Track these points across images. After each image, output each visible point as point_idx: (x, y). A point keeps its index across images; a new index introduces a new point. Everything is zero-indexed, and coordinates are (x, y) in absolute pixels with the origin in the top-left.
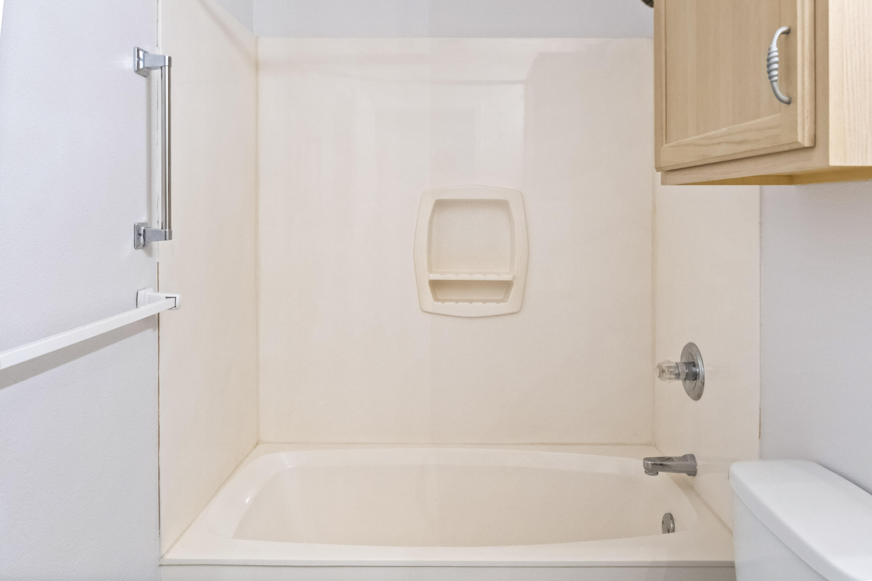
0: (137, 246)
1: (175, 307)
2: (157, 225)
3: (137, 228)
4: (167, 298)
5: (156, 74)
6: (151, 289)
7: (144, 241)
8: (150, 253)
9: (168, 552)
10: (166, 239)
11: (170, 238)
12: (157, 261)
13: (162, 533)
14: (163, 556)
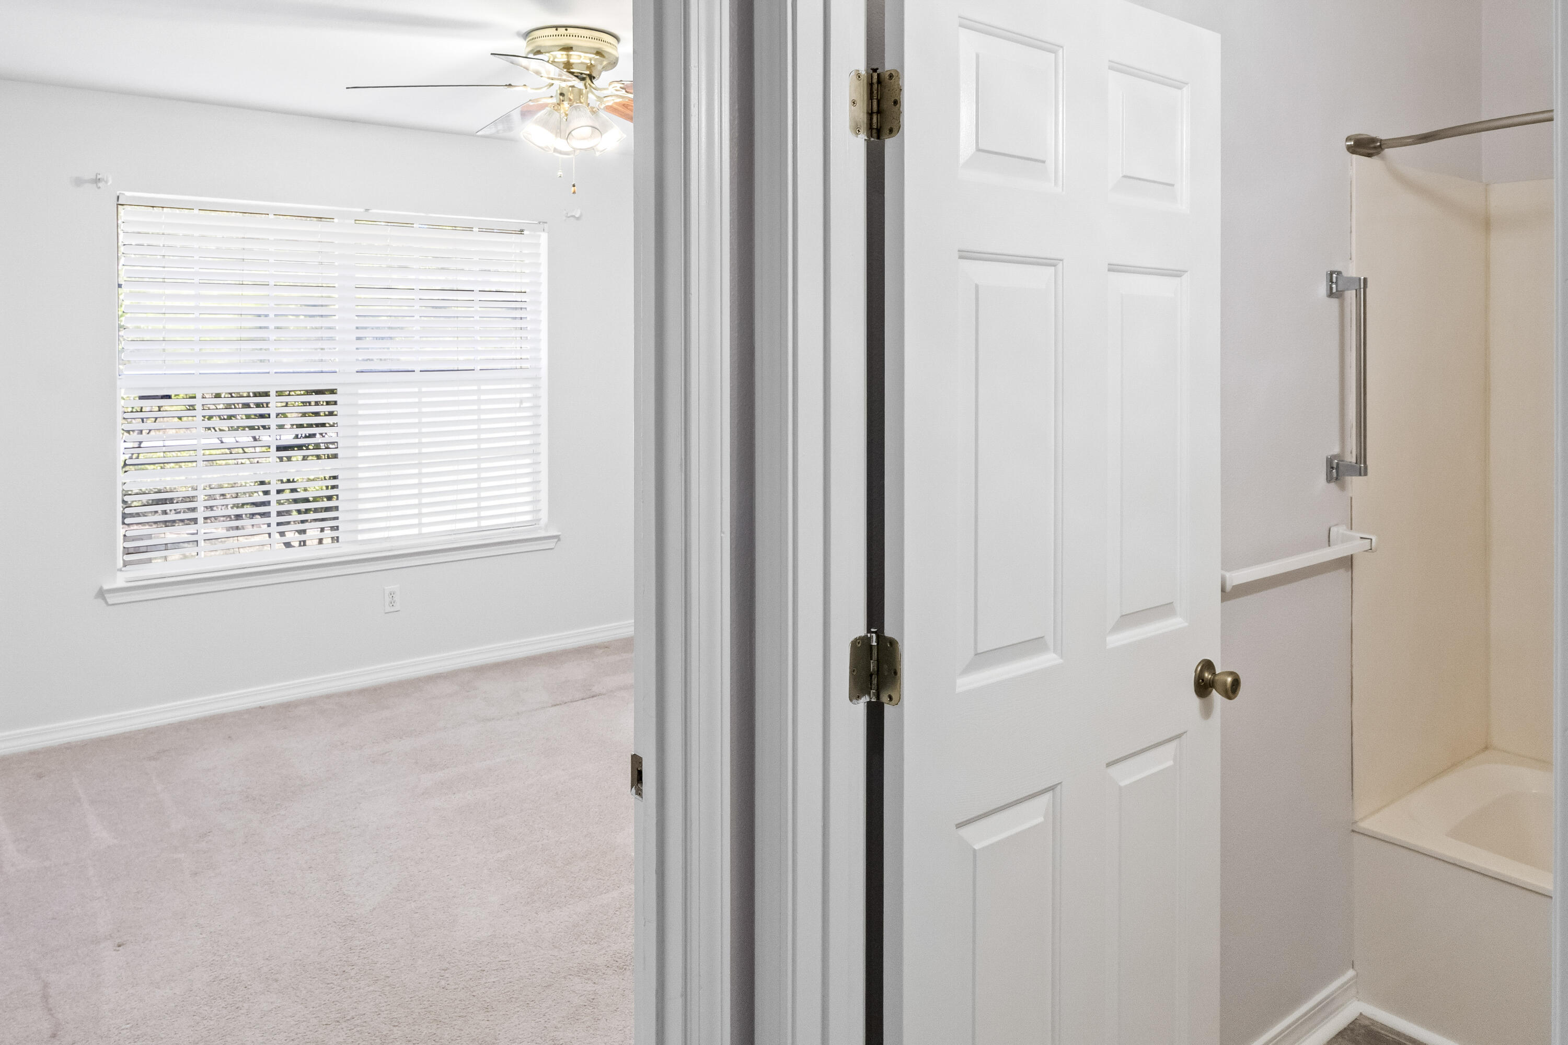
0: (1329, 479)
1: (1371, 549)
2: (1351, 458)
3: (1329, 461)
4: (1361, 538)
5: (1350, 295)
6: (1345, 527)
7: (1337, 475)
8: (1343, 487)
9: (1362, 819)
10: (1360, 475)
11: (1366, 474)
12: (1351, 495)
13: (1355, 795)
14: (1357, 822)
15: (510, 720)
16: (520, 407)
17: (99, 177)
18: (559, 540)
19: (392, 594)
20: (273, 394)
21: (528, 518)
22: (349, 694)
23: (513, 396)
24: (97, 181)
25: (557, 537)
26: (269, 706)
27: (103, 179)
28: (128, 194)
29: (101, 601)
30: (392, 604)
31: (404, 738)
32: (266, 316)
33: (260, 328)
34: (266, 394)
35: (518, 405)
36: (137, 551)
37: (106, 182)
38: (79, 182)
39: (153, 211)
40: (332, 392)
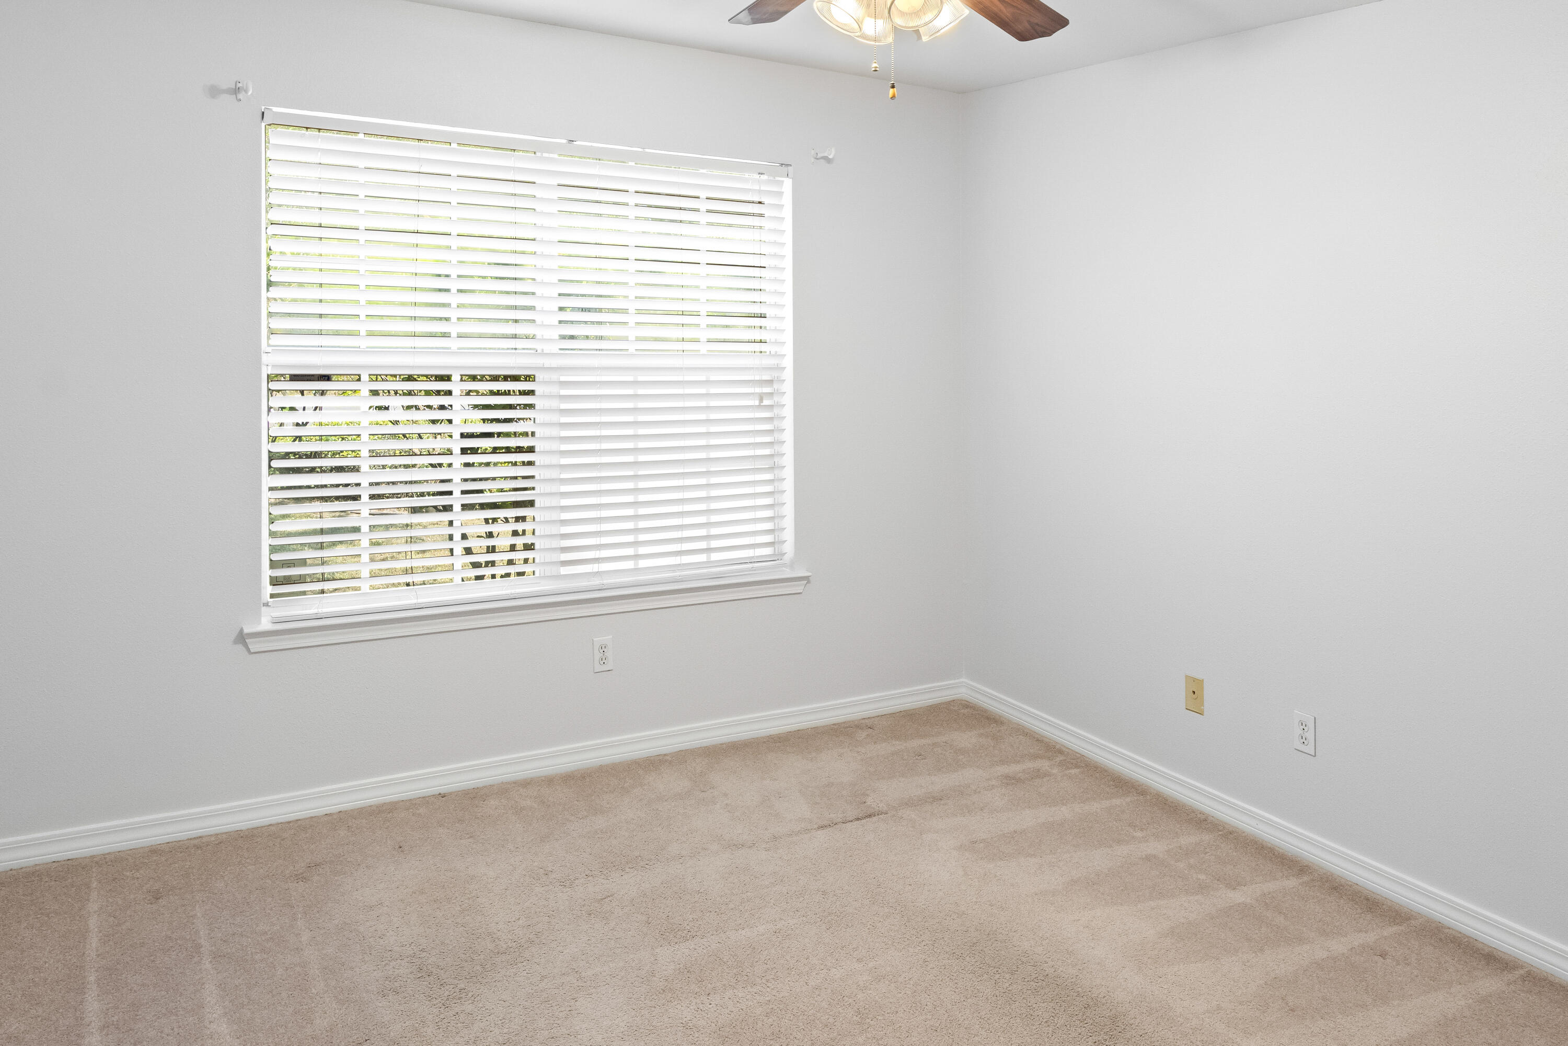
15: (767, 850)
16: (759, 405)
17: (239, 85)
18: (809, 582)
19: (603, 648)
20: (456, 377)
21: (768, 551)
22: (550, 781)
23: (751, 390)
24: (236, 91)
25: (807, 578)
26: (451, 793)
27: (243, 87)
28: (275, 109)
29: (240, 647)
30: (603, 661)
31: (628, 870)
32: (447, 276)
33: (440, 290)
34: (447, 378)
35: (757, 403)
36: (288, 581)
37: (246, 91)
38: (214, 92)
39: (307, 133)
40: (528, 378)
